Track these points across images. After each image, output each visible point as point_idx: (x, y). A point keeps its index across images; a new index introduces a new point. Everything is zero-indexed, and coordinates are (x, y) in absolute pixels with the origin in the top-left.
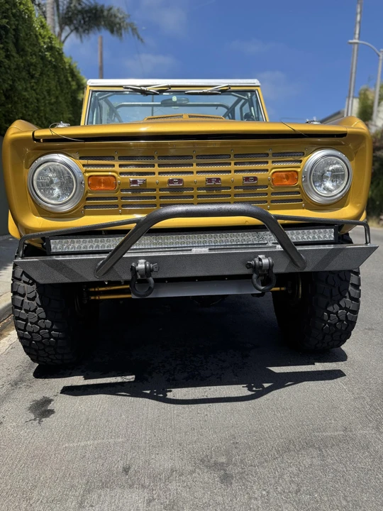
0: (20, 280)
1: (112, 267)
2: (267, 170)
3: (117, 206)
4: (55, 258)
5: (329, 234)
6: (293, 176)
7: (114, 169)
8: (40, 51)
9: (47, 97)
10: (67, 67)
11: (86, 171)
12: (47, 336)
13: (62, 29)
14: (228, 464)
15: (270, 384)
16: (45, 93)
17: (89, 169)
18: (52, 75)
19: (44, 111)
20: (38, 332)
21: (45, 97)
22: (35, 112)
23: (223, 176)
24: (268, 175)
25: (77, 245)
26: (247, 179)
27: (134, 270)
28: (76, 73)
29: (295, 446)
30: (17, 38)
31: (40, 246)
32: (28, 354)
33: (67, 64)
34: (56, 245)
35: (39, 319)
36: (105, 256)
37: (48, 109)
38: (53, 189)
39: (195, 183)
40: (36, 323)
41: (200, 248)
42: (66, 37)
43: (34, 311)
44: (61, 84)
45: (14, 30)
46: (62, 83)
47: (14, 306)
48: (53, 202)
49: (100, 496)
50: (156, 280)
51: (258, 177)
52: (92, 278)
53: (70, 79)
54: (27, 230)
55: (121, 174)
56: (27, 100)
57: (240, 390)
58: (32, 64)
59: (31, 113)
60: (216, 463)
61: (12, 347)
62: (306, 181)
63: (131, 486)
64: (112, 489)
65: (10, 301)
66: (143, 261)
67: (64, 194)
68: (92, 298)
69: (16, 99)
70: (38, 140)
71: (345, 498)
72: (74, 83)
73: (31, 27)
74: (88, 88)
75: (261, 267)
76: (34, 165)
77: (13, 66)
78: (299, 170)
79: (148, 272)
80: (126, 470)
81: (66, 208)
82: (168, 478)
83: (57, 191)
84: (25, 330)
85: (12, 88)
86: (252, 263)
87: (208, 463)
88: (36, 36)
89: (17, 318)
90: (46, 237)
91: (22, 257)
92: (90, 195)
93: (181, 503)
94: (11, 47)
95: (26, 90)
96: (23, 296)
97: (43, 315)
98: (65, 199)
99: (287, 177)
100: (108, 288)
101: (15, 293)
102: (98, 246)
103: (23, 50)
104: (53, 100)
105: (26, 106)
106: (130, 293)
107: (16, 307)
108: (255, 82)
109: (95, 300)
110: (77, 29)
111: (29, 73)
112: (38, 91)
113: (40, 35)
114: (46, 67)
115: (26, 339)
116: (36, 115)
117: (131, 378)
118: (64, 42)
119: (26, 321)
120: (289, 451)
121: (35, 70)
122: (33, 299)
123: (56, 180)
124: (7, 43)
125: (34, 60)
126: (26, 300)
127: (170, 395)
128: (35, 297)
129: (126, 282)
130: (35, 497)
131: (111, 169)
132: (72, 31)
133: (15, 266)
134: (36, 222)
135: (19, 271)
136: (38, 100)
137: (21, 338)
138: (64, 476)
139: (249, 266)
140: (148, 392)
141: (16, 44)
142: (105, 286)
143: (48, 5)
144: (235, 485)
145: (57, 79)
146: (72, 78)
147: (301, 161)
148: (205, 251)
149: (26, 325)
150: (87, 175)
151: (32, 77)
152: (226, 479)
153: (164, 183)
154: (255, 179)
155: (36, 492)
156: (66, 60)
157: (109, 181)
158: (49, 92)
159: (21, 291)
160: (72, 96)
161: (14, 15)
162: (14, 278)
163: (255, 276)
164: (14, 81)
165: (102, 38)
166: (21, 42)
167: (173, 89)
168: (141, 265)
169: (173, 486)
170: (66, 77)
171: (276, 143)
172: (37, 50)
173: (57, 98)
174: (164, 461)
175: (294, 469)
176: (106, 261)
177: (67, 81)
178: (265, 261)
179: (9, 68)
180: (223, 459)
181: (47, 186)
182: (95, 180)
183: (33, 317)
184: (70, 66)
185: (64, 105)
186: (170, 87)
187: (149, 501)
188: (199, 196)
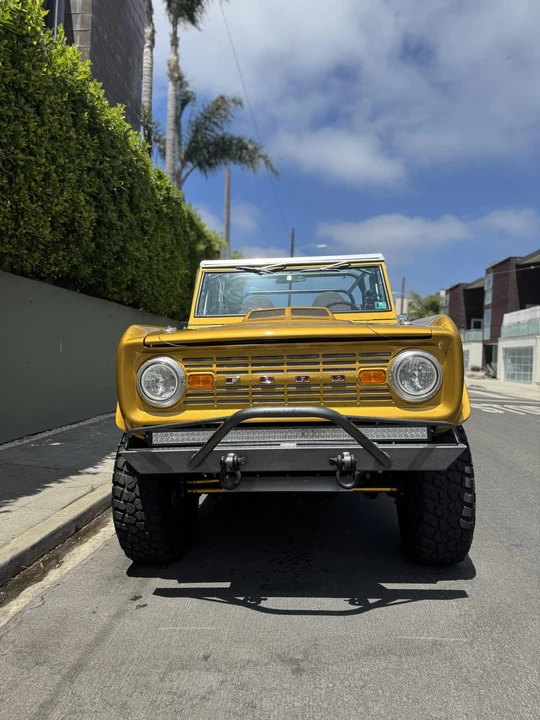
0: (121, 470)
1: (203, 460)
2: (355, 369)
3: (213, 401)
4: (155, 450)
5: (422, 433)
6: (381, 374)
7: (212, 370)
8: (156, 205)
9: (161, 253)
10: (186, 216)
11: (189, 371)
12: (143, 528)
13: (183, 165)
14: (303, 661)
15: (377, 600)
16: (159, 249)
17: (191, 369)
18: (167, 228)
19: (157, 269)
20: (134, 524)
21: (159, 253)
22: (146, 271)
23: (311, 375)
24: (355, 374)
25: (175, 438)
26: (335, 377)
27: (223, 464)
28: (196, 222)
29: (375, 652)
30: (131, 197)
31: (143, 438)
32: (123, 547)
33: (186, 214)
34: (157, 438)
35: (137, 510)
36: (198, 449)
37: (161, 267)
38: (157, 387)
39: (286, 381)
40: (132, 515)
41: (288, 442)
42: (188, 174)
43: (133, 502)
44: (177, 235)
45: (129, 188)
46: (179, 235)
47: (114, 496)
48: (158, 398)
49: (179, 675)
50: (243, 474)
51: (346, 376)
52: (185, 470)
53: (188, 230)
54: (133, 423)
55: (218, 373)
56: (138, 260)
57: (341, 604)
58: (146, 220)
59: (141, 274)
60: (291, 659)
61: (107, 544)
62: (393, 379)
63: (208, 670)
64: (190, 670)
65: (110, 491)
66: (232, 454)
67: (167, 390)
68: (190, 491)
69: (126, 260)
70: (148, 346)
71: (407, 697)
72: (192, 233)
73: (147, 181)
74: (201, 270)
75: (343, 463)
76: (143, 367)
77: (125, 226)
78: (386, 369)
79: (236, 465)
80: (206, 658)
81: (168, 404)
82: (244, 667)
83: (161, 389)
84: (122, 522)
85: (123, 249)
86: (335, 459)
87: (283, 659)
88: (152, 189)
89: (116, 509)
90: (149, 430)
91: (127, 449)
92: (189, 392)
93: (251, 686)
94: (125, 206)
95: (138, 249)
96: (123, 486)
97: (140, 507)
98: (168, 395)
99: (375, 377)
100: (205, 482)
101: (115, 483)
102: (194, 439)
103: (137, 207)
104: (168, 256)
105: (137, 267)
106: (221, 488)
107: (116, 498)
108: (380, 256)
109: (192, 493)
110: (200, 165)
111: (142, 230)
112: (151, 248)
113: (157, 187)
114: (162, 220)
115: (124, 531)
116: (147, 275)
117: (227, 585)
118: (184, 180)
119: (124, 512)
120: (368, 654)
121: (149, 226)
122: (132, 490)
123: (161, 380)
124: (121, 203)
125: (149, 216)
126: (126, 491)
127: (263, 604)
128: (135, 487)
129: (218, 476)
130: (123, 670)
131: (209, 368)
132: (195, 167)
133: (119, 456)
134: (140, 416)
135: (122, 460)
136: (150, 258)
137: (118, 530)
138: (149, 658)
139: (333, 463)
140: (242, 598)
141: (130, 203)
142: (204, 479)
143: (167, 142)
144: (305, 676)
145: (173, 232)
146: (191, 228)
147: (388, 361)
148: (293, 446)
149: (123, 516)
150: (188, 374)
151: (145, 233)
152: (298, 671)
153: (256, 380)
154: (343, 377)
155: (124, 667)
156: (185, 209)
157: (207, 380)
158: (163, 248)
159: (121, 481)
160: (189, 248)
161: (130, 174)
162: (116, 468)
163: (338, 473)
164: (125, 241)
165: (230, 172)
166: (135, 201)
167: (288, 268)
168: (229, 459)
169: (245, 673)
170: (183, 227)
171: (364, 344)
172: (152, 204)
173: (172, 252)
174: (242, 653)
175: (367, 670)
176: (198, 453)
177: (185, 231)
178: (347, 458)
179: (122, 230)
180: (300, 657)
181: (153, 385)
182: (194, 379)
183: (130, 508)
184: (189, 214)
185: (180, 259)
186: (285, 266)
187: (222, 682)
188: (289, 392)
